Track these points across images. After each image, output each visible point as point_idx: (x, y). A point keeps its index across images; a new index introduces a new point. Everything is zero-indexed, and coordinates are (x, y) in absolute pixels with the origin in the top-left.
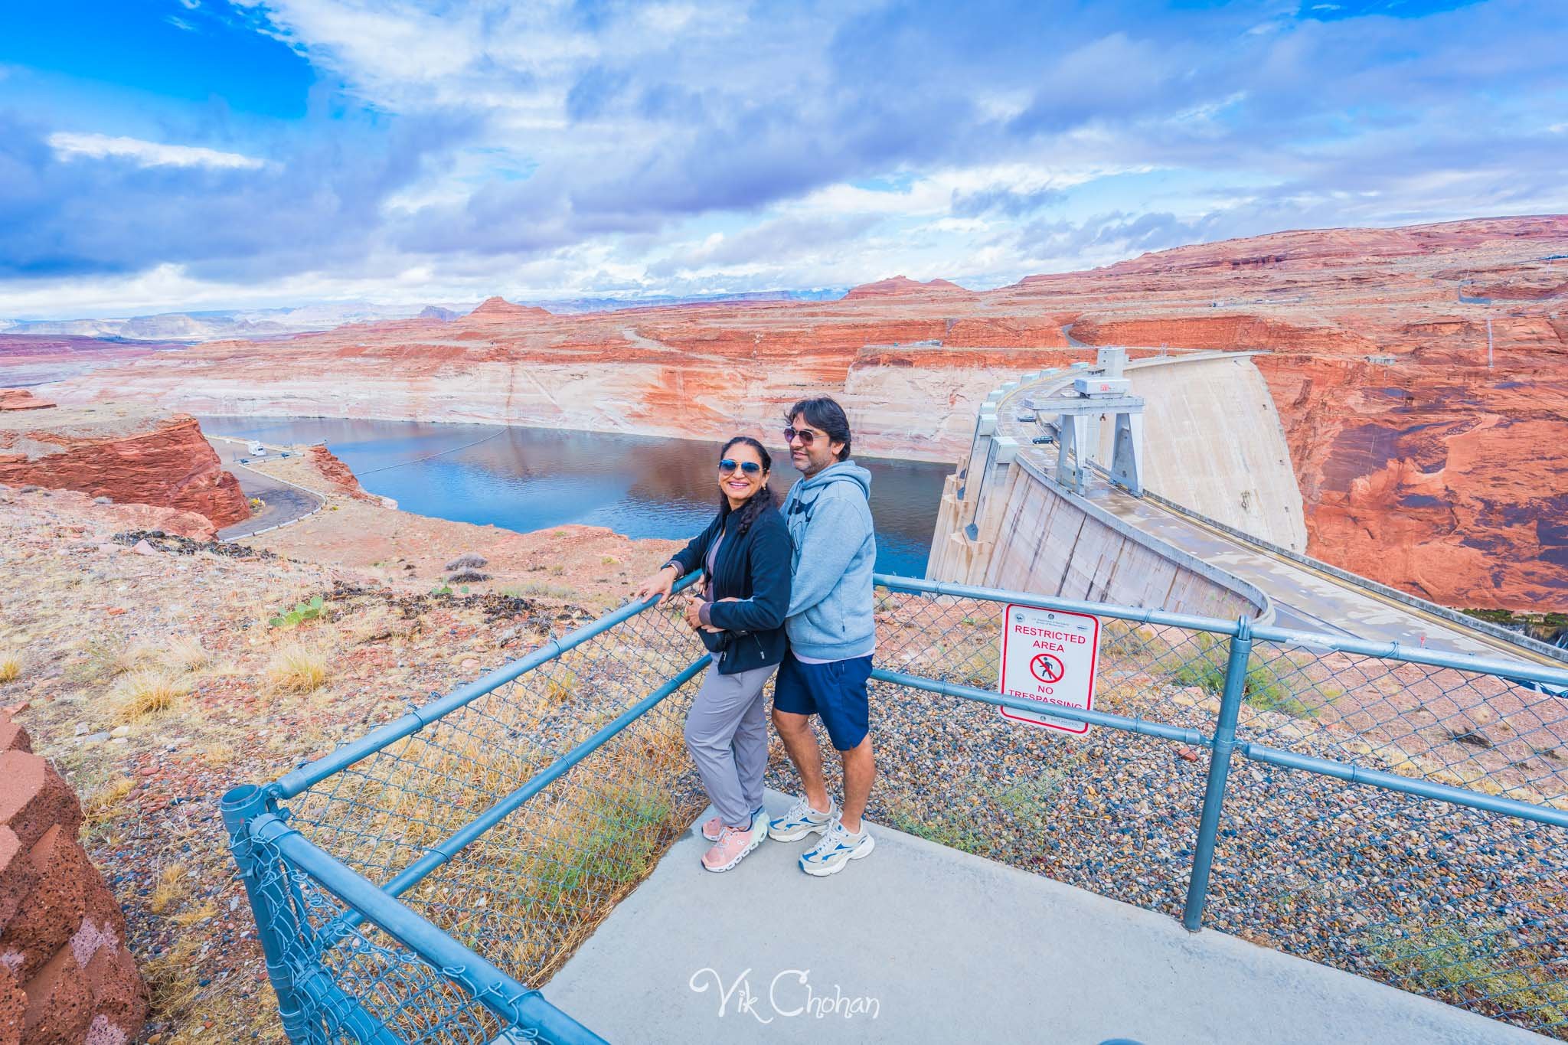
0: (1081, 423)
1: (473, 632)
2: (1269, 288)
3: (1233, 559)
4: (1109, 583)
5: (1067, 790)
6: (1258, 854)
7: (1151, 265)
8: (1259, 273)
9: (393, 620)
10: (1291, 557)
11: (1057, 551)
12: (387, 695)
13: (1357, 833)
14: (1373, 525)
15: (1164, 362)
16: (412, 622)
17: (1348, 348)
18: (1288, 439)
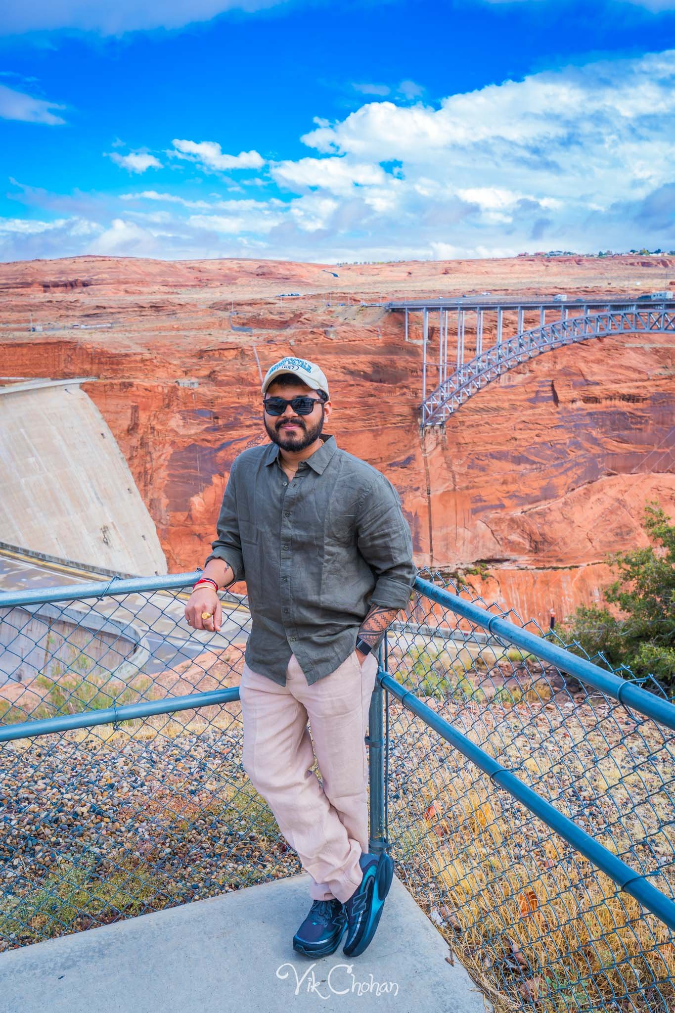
2: (81, 313)
8: (71, 296)
17: (161, 373)
18: (130, 466)
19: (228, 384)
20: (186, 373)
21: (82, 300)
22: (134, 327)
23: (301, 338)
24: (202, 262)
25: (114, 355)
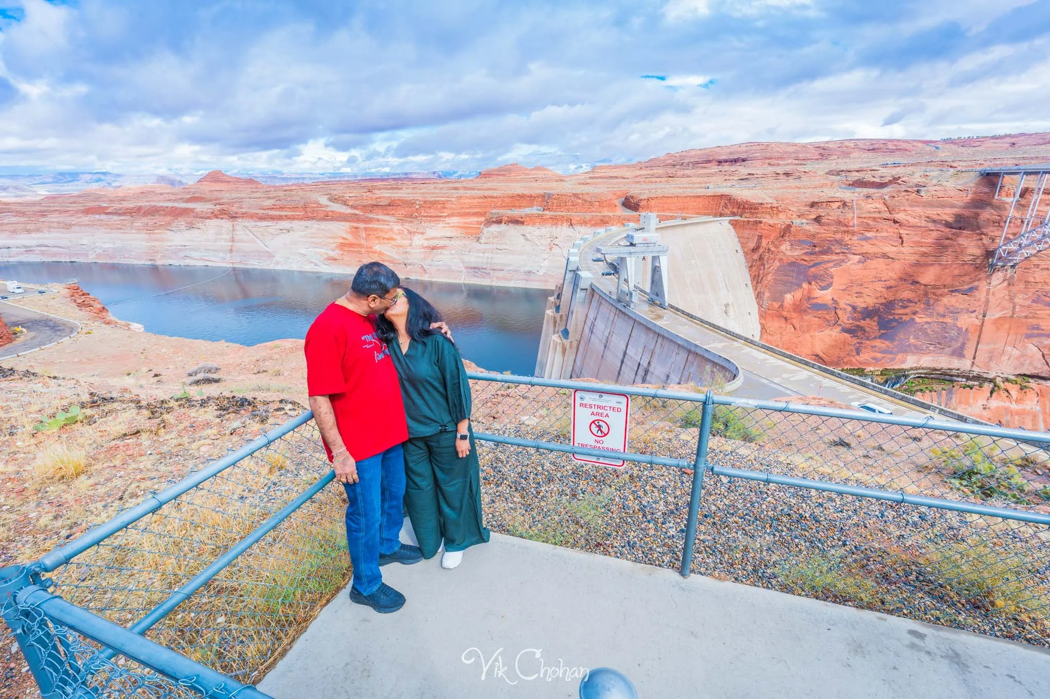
0: (631, 262)
1: (208, 425)
2: (738, 178)
3: (720, 345)
4: (649, 363)
5: (617, 499)
6: (723, 526)
7: (670, 161)
8: (733, 168)
9: (142, 420)
10: (752, 342)
11: (619, 344)
12: (138, 477)
13: (775, 508)
14: (794, 321)
15: (679, 223)
16: (158, 421)
17: (782, 216)
18: (750, 271)
19: (828, 225)
20: (799, 216)
21: (740, 170)
22: (771, 187)
24: (827, 142)
25: (754, 204)
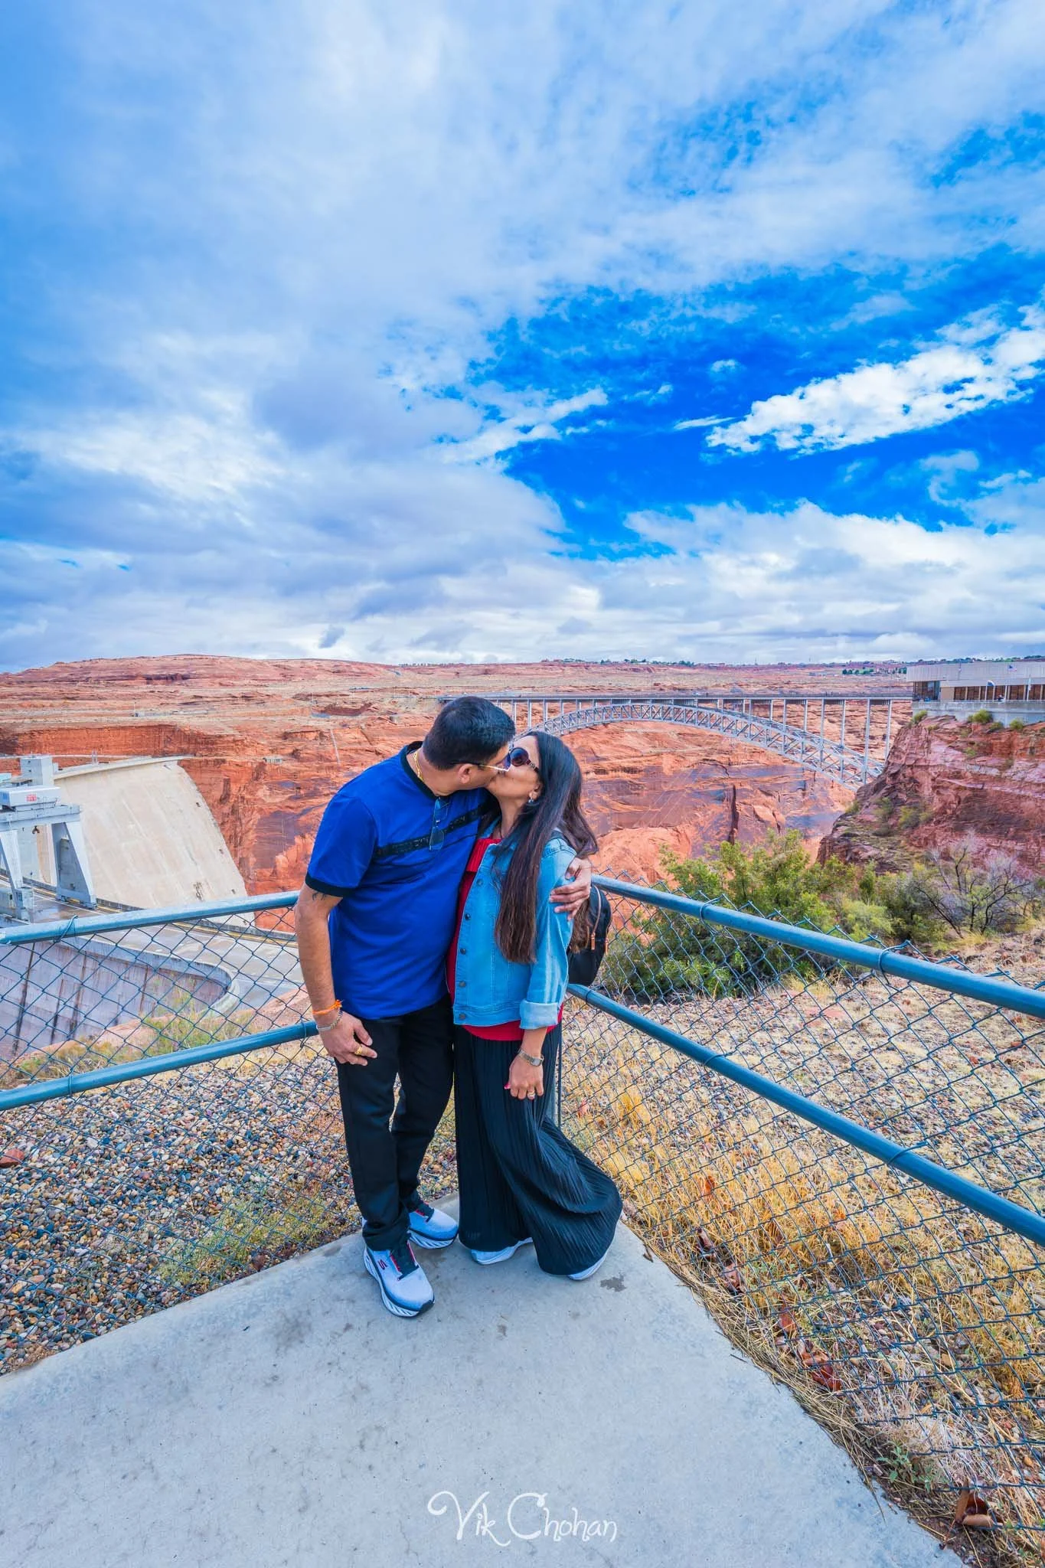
2: (180, 702)
3: (195, 948)
4: (76, 1008)
6: (75, 1238)
7: (65, 675)
15: (96, 770)
17: (249, 751)
18: (222, 830)
19: (308, 760)
20: (272, 751)
21: (181, 691)
22: (227, 714)
23: (370, 722)
24: (286, 661)
25: (209, 737)
